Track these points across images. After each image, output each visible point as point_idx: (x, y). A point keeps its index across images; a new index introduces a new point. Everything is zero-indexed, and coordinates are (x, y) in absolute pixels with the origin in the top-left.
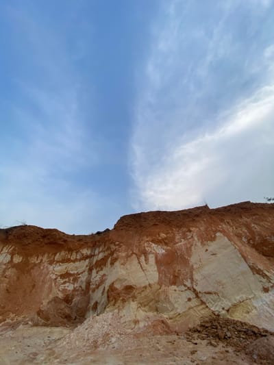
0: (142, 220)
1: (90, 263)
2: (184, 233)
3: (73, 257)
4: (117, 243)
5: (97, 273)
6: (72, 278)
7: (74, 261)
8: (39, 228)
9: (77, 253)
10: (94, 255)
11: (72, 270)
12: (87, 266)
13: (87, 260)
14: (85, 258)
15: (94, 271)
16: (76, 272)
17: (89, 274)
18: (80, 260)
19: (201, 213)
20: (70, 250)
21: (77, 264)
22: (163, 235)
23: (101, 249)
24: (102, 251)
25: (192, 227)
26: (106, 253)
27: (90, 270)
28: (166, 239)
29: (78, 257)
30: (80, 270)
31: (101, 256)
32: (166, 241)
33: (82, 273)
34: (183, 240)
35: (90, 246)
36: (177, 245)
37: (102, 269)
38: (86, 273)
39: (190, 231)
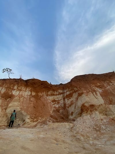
0: (86, 77)
1: (63, 96)
2: (108, 83)
3: (55, 93)
4: (78, 87)
5: (68, 100)
6: (57, 102)
7: (56, 95)
8: (40, 80)
9: (56, 91)
10: (64, 93)
11: (56, 99)
12: (62, 97)
13: (62, 95)
14: (60, 94)
15: (66, 100)
16: (58, 100)
17: (64, 101)
18: (58, 95)
19: (112, 75)
20: (54, 90)
21: (57, 96)
22: (99, 84)
23: (67, 90)
24: (68, 91)
25: (111, 80)
26: (71, 92)
27: (64, 99)
28: (100, 85)
29: (57, 94)
30: (60, 99)
31: (68, 93)
32: (100, 87)
33: (61, 100)
34: (109, 86)
35: (62, 89)
36: (107, 88)
37: (70, 99)
38: (62, 100)
39: (111, 82)
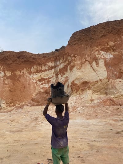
1: (56, 71)
3: (43, 68)
4: (72, 55)
5: (62, 76)
6: (46, 81)
7: (45, 71)
8: (13, 52)
9: (45, 65)
10: (57, 66)
11: (45, 77)
12: (54, 73)
13: (53, 70)
14: (51, 68)
15: (59, 76)
16: (48, 77)
17: (57, 78)
18: (48, 70)
20: (40, 65)
21: (47, 72)
23: (61, 61)
24: (62, 63)
26: (66, 64)
27: (57, 75)
28: (114, 46)
29: (47, 68)
30: (50, 76)
31: (62, 66)
33: (52, 77)
35: (54, 61)
37: (64, 74)
38: (54, 77)
